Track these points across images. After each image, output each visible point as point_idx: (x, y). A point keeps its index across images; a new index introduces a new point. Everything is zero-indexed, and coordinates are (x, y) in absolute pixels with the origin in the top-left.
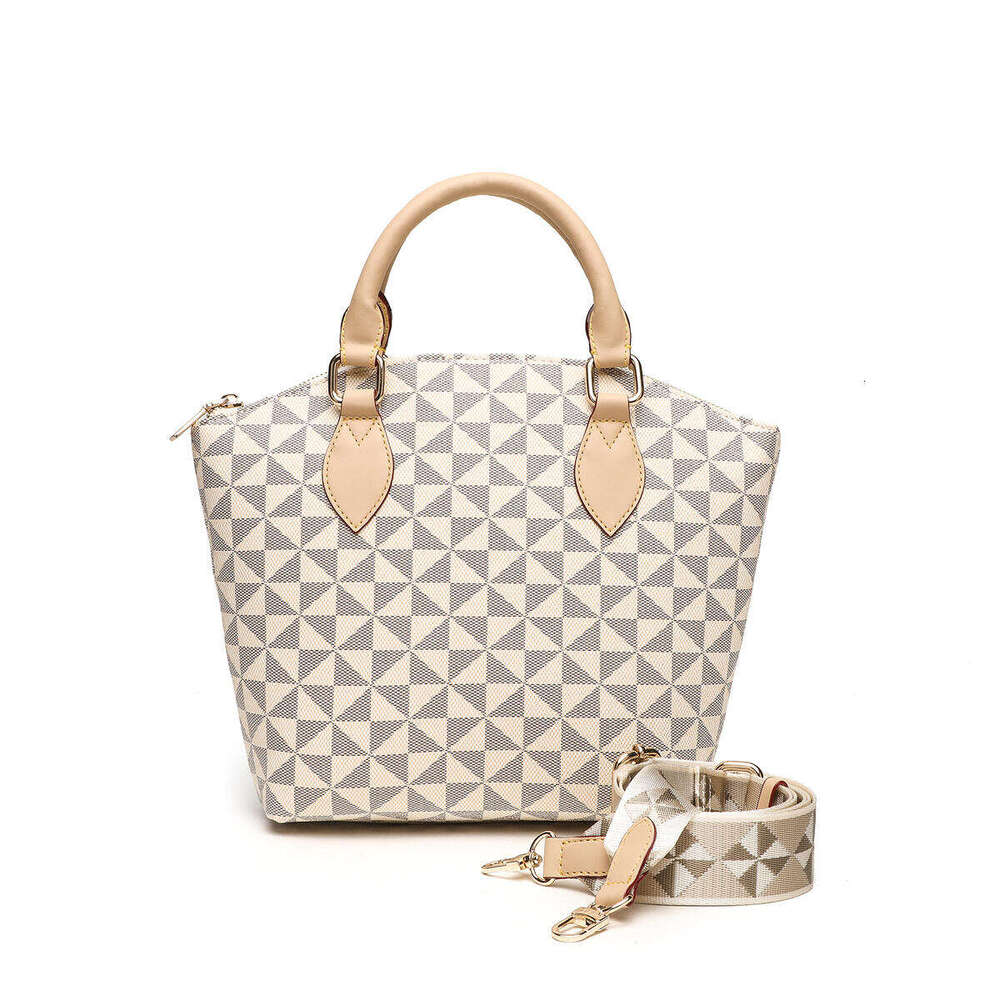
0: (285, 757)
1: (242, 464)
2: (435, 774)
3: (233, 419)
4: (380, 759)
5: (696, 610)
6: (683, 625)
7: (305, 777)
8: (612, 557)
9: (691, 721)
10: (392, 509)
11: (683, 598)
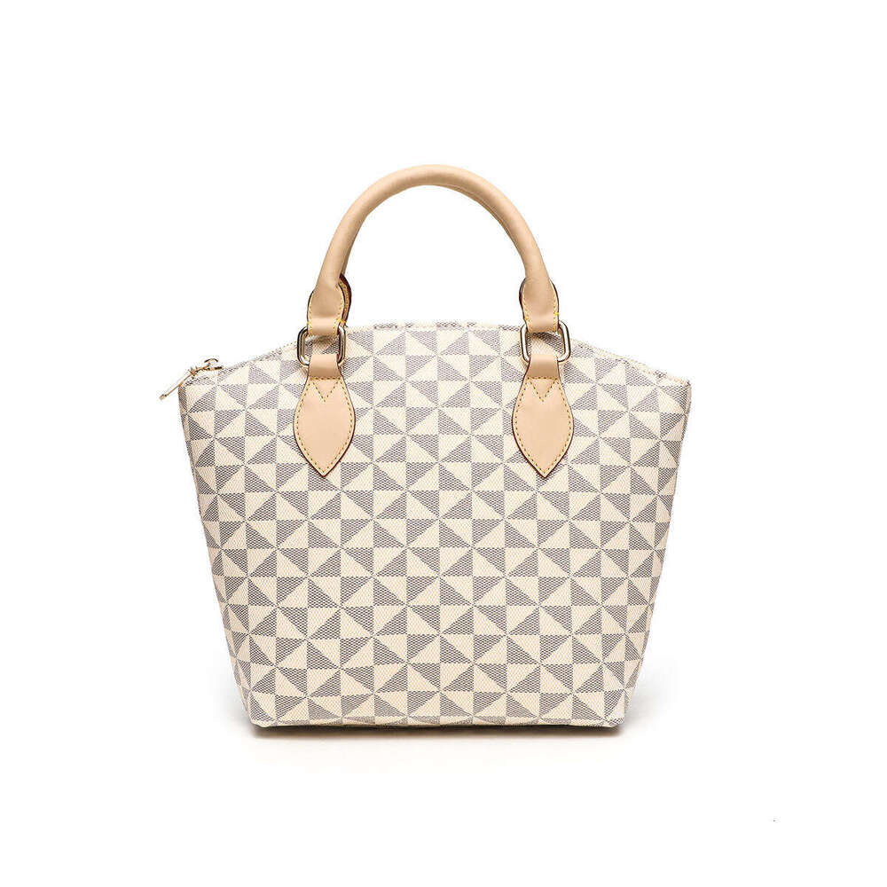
0: (266, 669)
1: (224, 419)
2: (397, 683)
3: (215, 379)
4: (350, 672)
5: (621, 541)
6: (610, 554)
7: (285, 687)
8: (546, 495)
9: (619, 636)
10: (354, 456)
11: (609, 530)
